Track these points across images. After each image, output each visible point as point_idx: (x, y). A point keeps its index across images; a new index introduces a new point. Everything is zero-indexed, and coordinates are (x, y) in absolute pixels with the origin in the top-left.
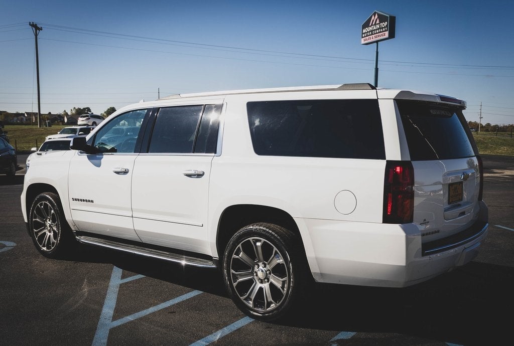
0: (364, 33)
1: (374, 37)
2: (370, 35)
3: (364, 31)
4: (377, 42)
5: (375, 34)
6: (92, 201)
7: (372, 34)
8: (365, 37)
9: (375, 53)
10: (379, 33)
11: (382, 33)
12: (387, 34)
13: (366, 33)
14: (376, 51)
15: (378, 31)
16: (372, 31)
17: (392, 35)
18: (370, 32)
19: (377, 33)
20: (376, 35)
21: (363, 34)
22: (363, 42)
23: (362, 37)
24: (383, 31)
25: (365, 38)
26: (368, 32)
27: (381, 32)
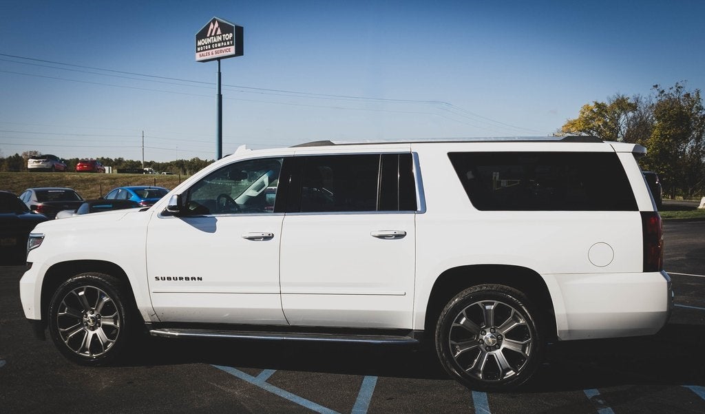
0: (200, 46)
1: (214, 53)
2: (208, 49)
3: (199, 43)
4: (219, 59)
5: (215, 48)
6: (200, 279)
7: (212, 48)
8: (201, 51)
9: (217, 74)
10: (221, 47)
11: (226, 48)
12: (232, 50)
13: (202, 46)
14: (218, 71)
15: (219, 45)
16: (211, 44)
17: (239, 52)
18: (208, 45)
19: (218, 47)
20: (217, 50)
21: (197, 47)
22: (198, 57)
23: (197, 52)
24: (227, 46)
25: (201, 53)
26: (205, 45)
27: (224, 46)
